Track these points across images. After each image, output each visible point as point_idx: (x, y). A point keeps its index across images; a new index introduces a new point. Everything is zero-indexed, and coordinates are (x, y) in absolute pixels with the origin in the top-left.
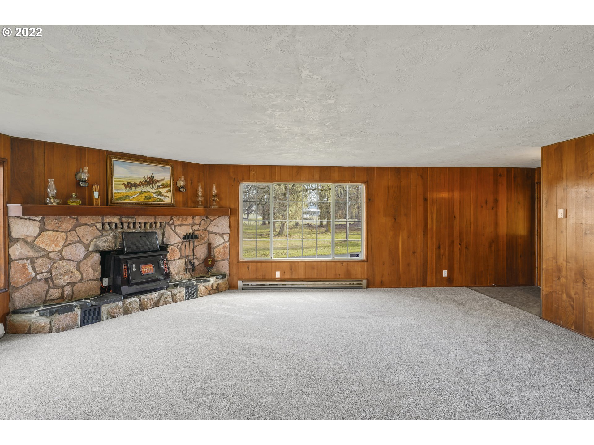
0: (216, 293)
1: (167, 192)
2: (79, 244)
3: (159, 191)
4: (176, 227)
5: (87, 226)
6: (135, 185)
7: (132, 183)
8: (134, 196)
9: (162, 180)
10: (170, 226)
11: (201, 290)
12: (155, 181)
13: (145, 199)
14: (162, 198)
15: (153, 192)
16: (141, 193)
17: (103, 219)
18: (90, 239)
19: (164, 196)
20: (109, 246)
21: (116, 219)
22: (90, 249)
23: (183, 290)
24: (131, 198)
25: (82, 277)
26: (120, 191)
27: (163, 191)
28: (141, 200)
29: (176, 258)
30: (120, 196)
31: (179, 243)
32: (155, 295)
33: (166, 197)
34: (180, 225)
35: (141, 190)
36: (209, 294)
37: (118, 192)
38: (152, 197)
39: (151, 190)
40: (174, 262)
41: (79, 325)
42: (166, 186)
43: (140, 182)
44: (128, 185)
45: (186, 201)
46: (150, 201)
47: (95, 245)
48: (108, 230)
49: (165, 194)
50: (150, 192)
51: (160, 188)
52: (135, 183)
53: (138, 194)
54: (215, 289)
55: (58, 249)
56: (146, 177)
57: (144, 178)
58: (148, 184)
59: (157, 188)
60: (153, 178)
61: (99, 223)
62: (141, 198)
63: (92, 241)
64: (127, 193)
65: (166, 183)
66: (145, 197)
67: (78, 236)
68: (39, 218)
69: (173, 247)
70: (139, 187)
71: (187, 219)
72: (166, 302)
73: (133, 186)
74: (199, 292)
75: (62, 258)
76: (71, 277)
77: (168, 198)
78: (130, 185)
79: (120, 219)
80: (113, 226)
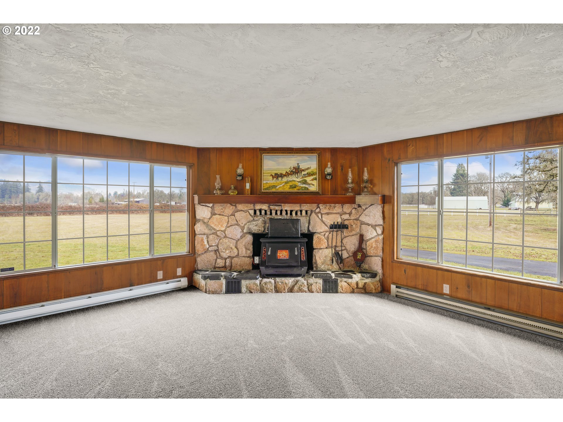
0: (362, 293)
1: (313, 180)
2: (237, 226)
3: (304, 180)
4: (323, 216)
5: (242, 212)
6: (281, 176)
7: (279, 174)
8: (280, 186)
9: (308, 168)
10: (316, 214)
11: (342, 285)
12: (301, 171)
13: (290, 188)
14: (307, 186)
15: (298, 181)
16: (286, 183)
17: (254, 206)
18: (244, 223)
19: (309, 184)
20: (259, 230)
21: (265, 206)
22: (245, 231)
23: (320, 281)
24: (277, 188)
25: (238, 253)
26: (269, 182)
27: (308, 179)
28: (287, 189)
29: (322, 247)
30: (268, 186)
31: (326, 232)
32: (290, 281)
33: (311, 186)
34: (328, 214)
35: (286, 180)
36: (353, 292)
37: (266, 183)
38: (297, 186)
39: (296, 179)
40: (321, 251)
41: (224, 292)
42: (312, 174)
43: (286, 172)
44: (275, 176)
45: (335, 189)
46: (295, 190)
47: (248, 228)
48: (258, 216)
49: (310, 182)
50: (295, 181)
51: (305, 177)
52: (281, 174)
53: (284, 184)
54: (360, 288)
55: (223, 229)
56: (292, 167)
57: (290, 168)
58: (293, 174)
59: (303, 177)
60: (299, 168)
61: (251, 209)
62: (286, 188)
63: (245, 224)
64: (274, 183)
65: (312, 171)
66: (290, 186)
67: (236, 220)
68: (211, 205)
69: (319, 235)
70: (285, 177)
71: (334, 208)
72: (300, 290)
73: (280, 177)
74: (339, 287)
75: (225, 237)
76: (230, 252)
77: (313, 186)
78: (277, 176)
79: (269, 207)
80: (263, 212)
